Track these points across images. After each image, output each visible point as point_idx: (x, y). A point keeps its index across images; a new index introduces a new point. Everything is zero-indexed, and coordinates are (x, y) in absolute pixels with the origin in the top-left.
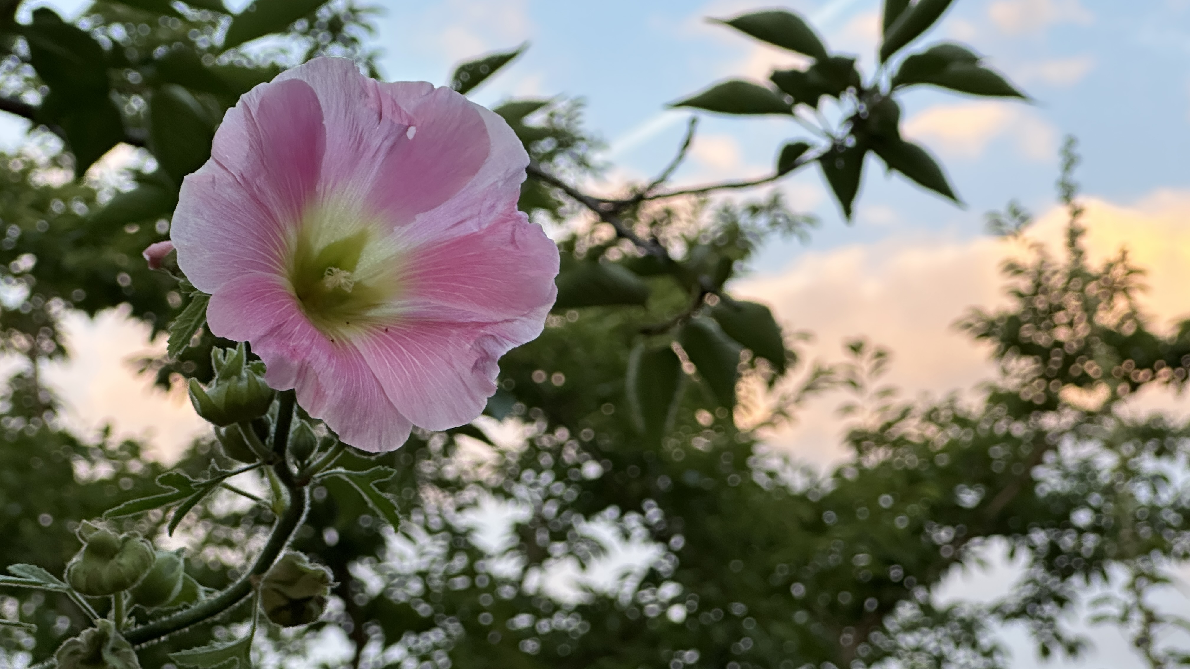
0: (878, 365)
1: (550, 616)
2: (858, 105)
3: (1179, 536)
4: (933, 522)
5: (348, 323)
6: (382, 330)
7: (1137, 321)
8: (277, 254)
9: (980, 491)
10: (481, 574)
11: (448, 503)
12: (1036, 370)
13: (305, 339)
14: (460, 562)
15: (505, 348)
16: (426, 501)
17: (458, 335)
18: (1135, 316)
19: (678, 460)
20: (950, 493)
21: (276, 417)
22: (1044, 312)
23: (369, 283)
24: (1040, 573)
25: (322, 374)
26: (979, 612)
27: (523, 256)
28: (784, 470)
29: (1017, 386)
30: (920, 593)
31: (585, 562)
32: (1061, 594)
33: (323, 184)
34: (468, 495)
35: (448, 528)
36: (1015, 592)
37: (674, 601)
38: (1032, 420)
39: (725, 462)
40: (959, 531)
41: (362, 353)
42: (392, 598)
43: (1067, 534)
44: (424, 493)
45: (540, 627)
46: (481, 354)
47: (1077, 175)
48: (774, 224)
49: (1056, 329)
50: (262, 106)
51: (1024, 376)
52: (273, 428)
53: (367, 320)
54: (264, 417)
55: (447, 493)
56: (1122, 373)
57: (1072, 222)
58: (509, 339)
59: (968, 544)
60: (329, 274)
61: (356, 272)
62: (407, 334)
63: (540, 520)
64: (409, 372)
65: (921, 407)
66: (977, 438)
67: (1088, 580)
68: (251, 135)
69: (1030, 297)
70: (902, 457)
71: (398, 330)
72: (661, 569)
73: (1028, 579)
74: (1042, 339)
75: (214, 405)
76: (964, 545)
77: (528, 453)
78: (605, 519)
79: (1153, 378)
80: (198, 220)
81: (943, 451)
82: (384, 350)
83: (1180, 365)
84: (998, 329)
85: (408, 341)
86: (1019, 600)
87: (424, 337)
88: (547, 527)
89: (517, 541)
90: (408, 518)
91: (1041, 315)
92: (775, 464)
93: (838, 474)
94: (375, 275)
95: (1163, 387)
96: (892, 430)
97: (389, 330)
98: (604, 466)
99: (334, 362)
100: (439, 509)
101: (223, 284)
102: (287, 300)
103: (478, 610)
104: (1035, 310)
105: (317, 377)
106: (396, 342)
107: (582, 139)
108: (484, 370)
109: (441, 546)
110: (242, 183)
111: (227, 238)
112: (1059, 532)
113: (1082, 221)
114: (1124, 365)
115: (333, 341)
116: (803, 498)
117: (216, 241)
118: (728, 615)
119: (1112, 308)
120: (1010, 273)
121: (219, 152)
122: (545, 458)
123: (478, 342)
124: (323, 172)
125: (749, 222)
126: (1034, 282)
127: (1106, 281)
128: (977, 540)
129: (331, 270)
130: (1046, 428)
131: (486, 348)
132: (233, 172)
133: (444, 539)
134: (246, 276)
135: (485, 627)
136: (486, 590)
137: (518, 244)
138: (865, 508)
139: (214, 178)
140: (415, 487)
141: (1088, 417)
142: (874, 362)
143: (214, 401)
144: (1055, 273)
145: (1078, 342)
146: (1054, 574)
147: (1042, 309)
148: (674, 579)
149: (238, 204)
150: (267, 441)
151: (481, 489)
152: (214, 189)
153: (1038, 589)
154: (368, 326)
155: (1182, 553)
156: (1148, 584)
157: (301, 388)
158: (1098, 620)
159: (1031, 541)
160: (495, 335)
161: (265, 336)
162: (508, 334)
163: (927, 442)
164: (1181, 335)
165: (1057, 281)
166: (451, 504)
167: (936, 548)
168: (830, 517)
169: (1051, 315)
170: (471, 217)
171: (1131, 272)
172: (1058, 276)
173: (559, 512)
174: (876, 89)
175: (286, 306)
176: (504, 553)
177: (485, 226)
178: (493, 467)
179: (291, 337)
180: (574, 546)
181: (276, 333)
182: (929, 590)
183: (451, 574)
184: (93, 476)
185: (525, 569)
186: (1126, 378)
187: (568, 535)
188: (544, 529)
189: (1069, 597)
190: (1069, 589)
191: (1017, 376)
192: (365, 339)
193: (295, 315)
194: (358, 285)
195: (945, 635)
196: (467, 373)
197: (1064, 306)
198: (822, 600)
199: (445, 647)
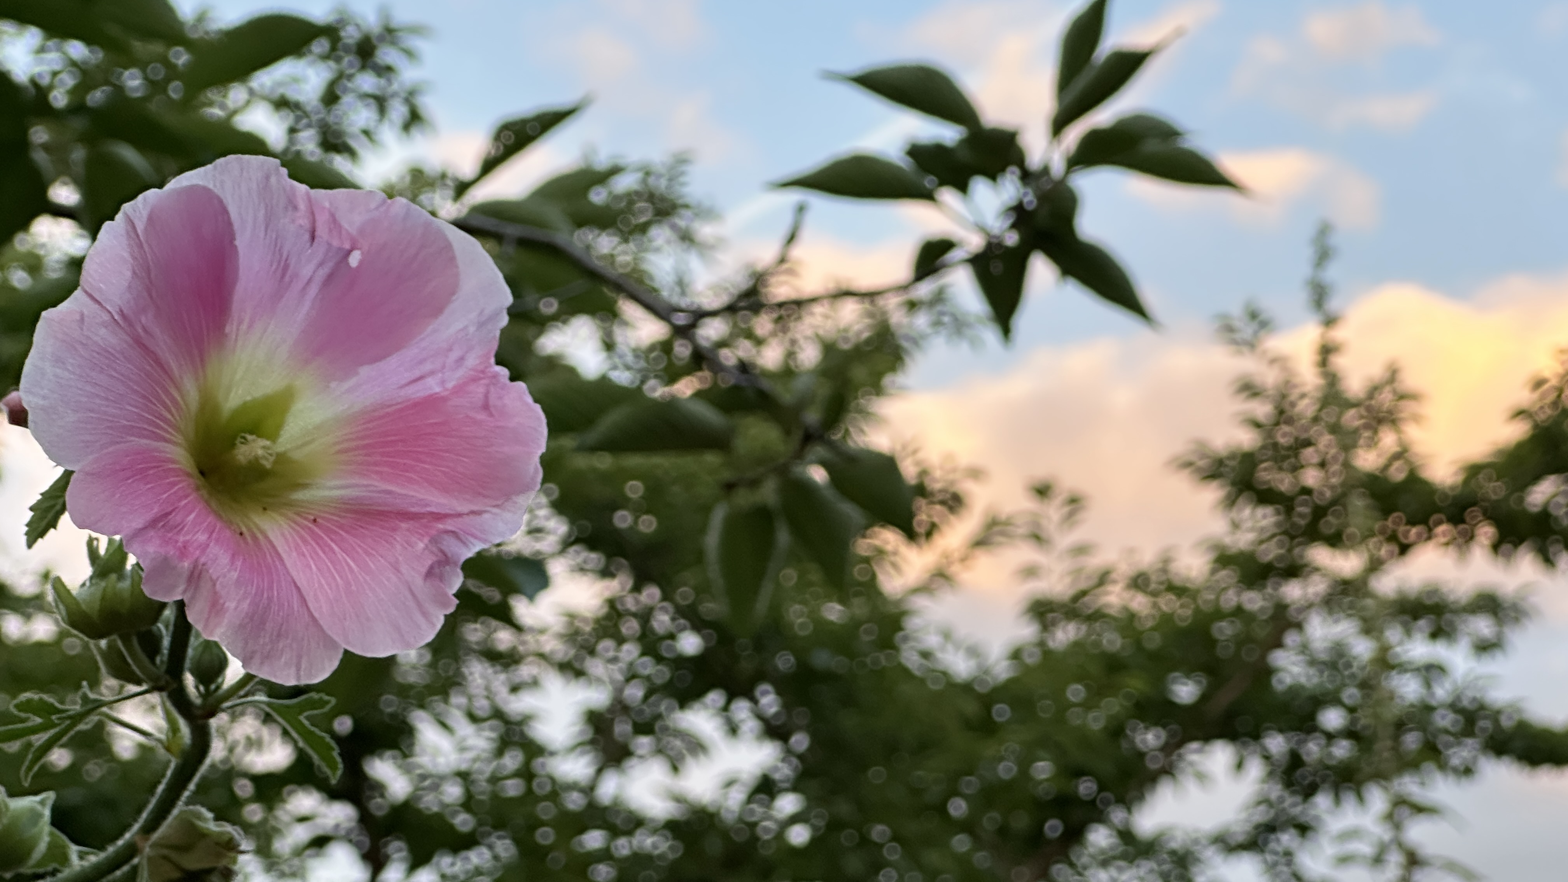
0: (1071, 515)
1: (629, 833)
2: (1022, 191)
3: (1459, 744)
4: (1138, 721)
5: (265, 509)
6: (309, 520)
7: (1408, 462)
8: (169, 417)
9: (1199, 682)
10: (541, 776)
11: (499, 681)
12: (1278, 524)
13: (199, 533)
14: (512, 761)
15: (470, 549)
16: (470, 678)
17: (408, 530)
18: (1406, 455)
19: (802, 633)
20: (1160, 683)
21: (171, 628)
22: (1289, 448)
23: (297, 455)
24: (1276, 791)
25: (220, 579)
26: (1196, 841)
27: (498, 427)
28: (943, 649)
29: (1253, 543)
30: (1117, 815)
31: (678, 765)
32: (1303, 820)
33: (235, 324)
34: (526, 671)
35: (498, 714)
36: (1243, 815)
37: (794, 819)
38: (1269, 590)
39: (867, 635)
40: (1171, 735)
41: (280, 550)
42: (422, 806)
43: (1312, 740)
44: (467, 667)
45: (616, 849)
46: (437, 556)
47: (1332, 273)
48: (937, 324)
49: (1302, 471)
50: (151, 220)
51: (1262, 530)
52: (166, 642)
53: (291, 504)
54: (154, 628)
55: (498, 668)
56: (1389, 532)
57: (1323, 336)
58: (476, 537)
59: (1182, 751)
60: (242, 443)
61: (281, 440)
62: (341, 527)
63: (620, 706)
64: (341, 577)
65: (1124, 570)
66: (1197, 611)
67: (1337, 800)
68: (135, 258)
69: (1270, 427)
70: (1099, 635)
71: (328, 520)
72: (777, 776)
73: (1261, 799)
74: (1284, 483)
75: (84, 612)
76: (1177, 752)
77: (607, 617)
78: (706, 707)
79: (1429, 538)
80: (58, 371)
81: (1153, 629)
82: (309, 547)
83: (1463, 521)
84: (1227, 469)
85: (341, 535)
86: (1248, 827)
87: (363, 531)
88: (629, 716)
89: (589, 735)
90: (446, 701)
91: (1283, 452)
92: (932, 641)
93: (1016, 655)
94: (304, 445)
95: (1442, 550)
96: (1086, 599)
97: (318, 520)
98: (704, 637)
99: (239, 564)
100: (487, 688)
101: (91, 457)
102: (179, 479)
103: (535, 824)
104: (1275, 445)
105: (214, 585)
106: (326, 538)
107: (686, 206)
108: (441, 578)
109: (489, 739)
110: (121, 322)
111: (98, 396)
112: (1302, 736)
113: (1339, 334)
114: (1390, 519)
115: (241, 534)
116: (967, 688)
117: (84, 399)
118: (865, 841)
119: (1376, 444)
120: (1244, 395)
121: (90, 279)
122: (628, 625)
123: (434, 541)
124: (236, 306)
125: (905, 320)
126: (1276, 408)
127: (1369, 409)
128: (1194, 745)
129: (244, 438)
130: (1288, 601)
131: (443, 548)
132: (109, 308)
133: (492, 729)
134: (122, 446)
135: (543, 847)
136: (546, 798)
137: (492, 409)
138: (1048, 702)
139: (82, 315)
140: (457, 659)
141: (1342, 587)
142: (1066, 509)
143: (84, 607)
144: (1303, 396)
145: (1333, 488)
146: (1294, 793)
147: (1286, 445)
148: (795, 788)
149: (115, 350)
150: (158, 660)
151: (543, 662)
152: (82, 329)
153: (1272, 813)
154: (290, 514)
155: (1462, 768)
156: (1412, 814)
157: (193, 598)
158: (1344, 860)
159: (1264, 748)
160: (457, 530)
161: (145, 528)
162: (474, 531)
163: (1131, 617)
164: (1466, 482)
165: (1306, 408)
166: (503, 683)
167: (1141, 755)
168: (1002, 712)
169: (1297, 451)
170: (432, 373)
171: (1402, 397)
172: (1306, 402)
173: (646, 697)
174: (1045, 171)
175: (176, 488)
176: (572, 749)
177: (450, 385)
178: (560, 636)
179: (182, 529)
180: (664, 742)
181: (162, 523)
182: (1129, 810)
183: (500, 775)
184: (28, 635)
185: (600, 771)
186: (1392, 538)
187: (657, 727)
188: (624, 718)
189: (1313, 824)
190: (1313, 812)
191: (1252, 530)
192: (286, 533)
193: (189, 499)
194: (281, 458)
195: (1152, 871)
196: (418, 581)
197: (1313, 441)
198: (990, 820)
199: (489, 873)
